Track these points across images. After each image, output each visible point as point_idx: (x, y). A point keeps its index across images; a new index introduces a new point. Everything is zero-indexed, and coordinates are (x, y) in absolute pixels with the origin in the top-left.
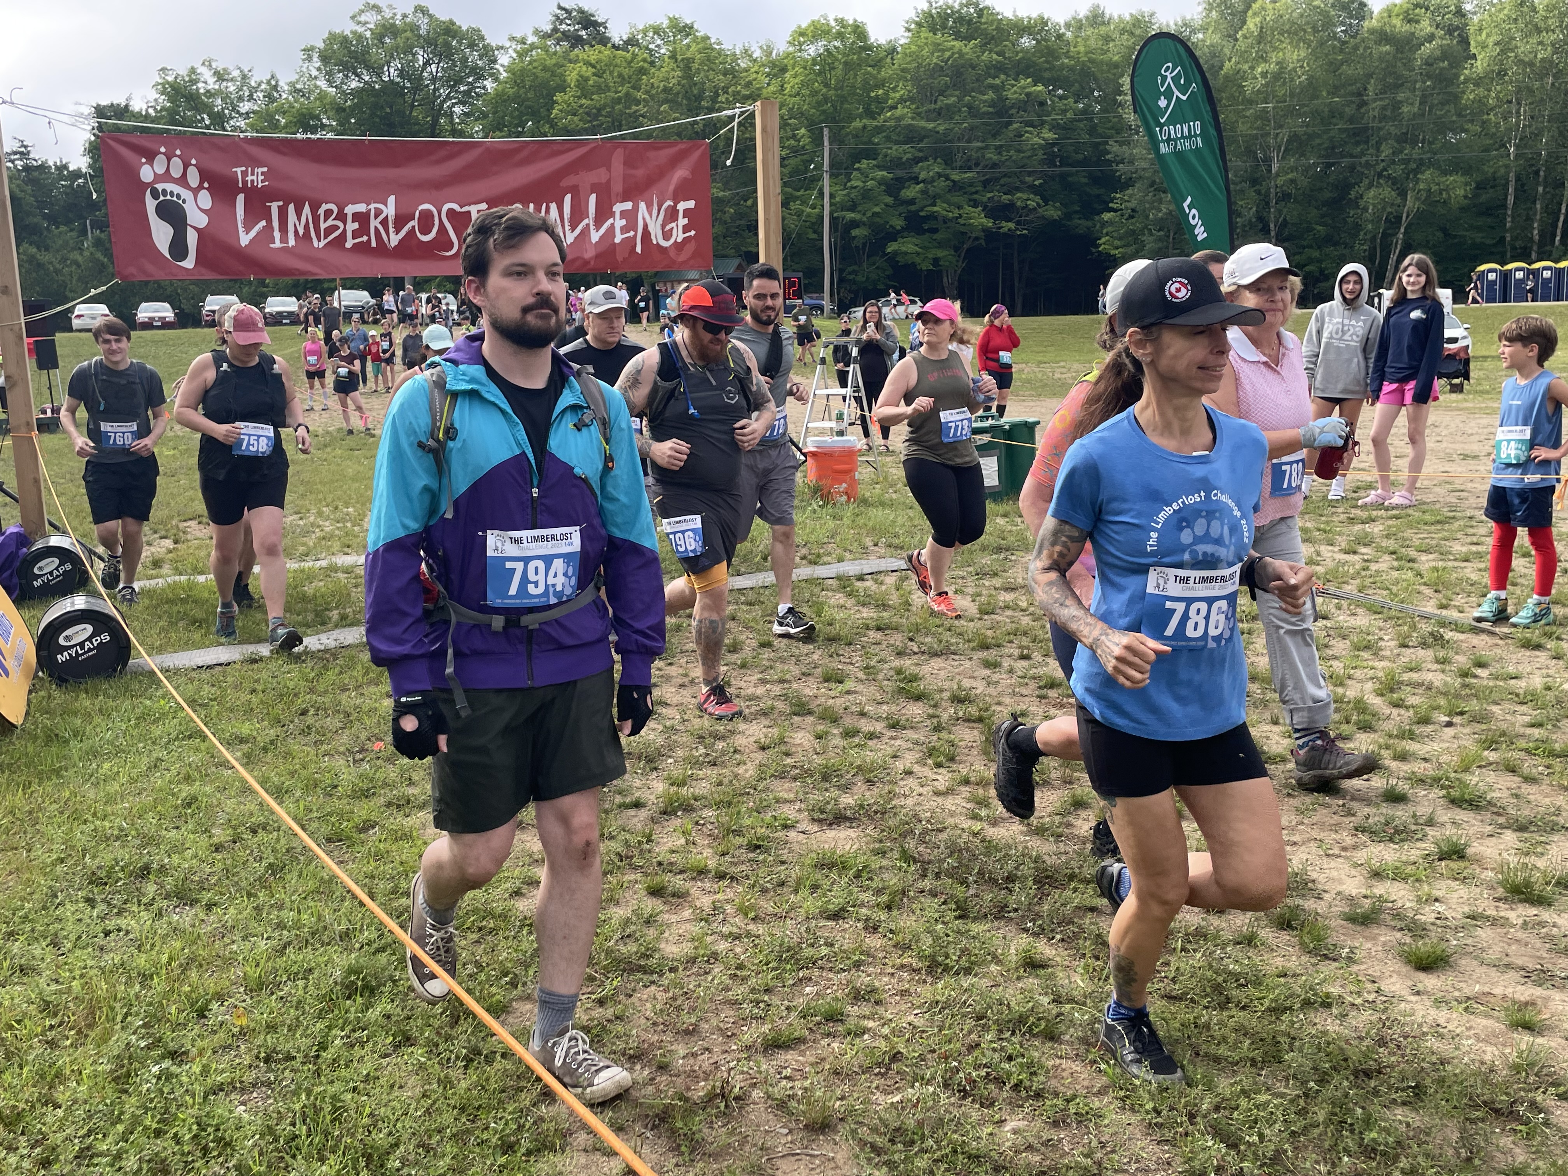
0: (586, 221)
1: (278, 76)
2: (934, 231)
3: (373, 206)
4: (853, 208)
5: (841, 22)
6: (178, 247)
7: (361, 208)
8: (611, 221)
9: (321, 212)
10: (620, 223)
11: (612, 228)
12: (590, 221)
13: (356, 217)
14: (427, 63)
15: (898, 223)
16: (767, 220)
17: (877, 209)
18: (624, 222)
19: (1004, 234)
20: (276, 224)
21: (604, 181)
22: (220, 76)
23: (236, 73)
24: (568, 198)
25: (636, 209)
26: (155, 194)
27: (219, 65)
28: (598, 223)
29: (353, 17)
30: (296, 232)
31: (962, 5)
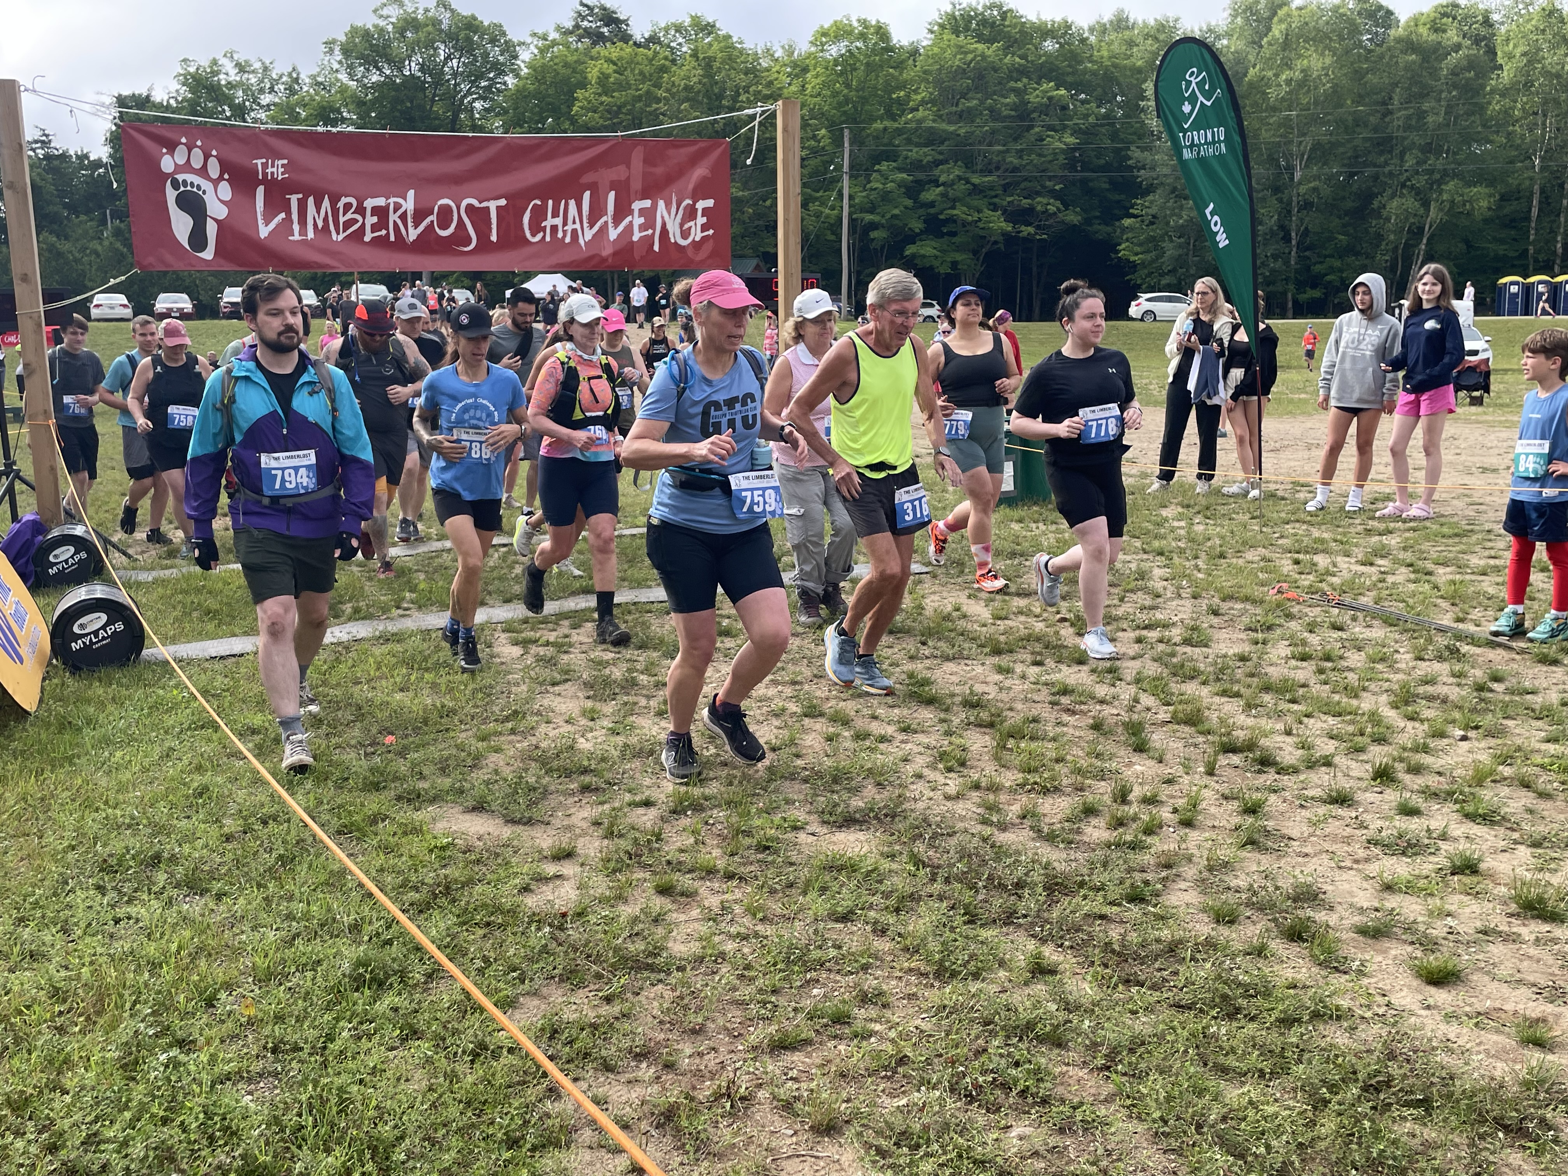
0: (604, 219)
1: (300, 69)
2: (953, 234)
3: (392, 200)
4: (872, 211)
5: (864, 23)
6: (198, 239)
7: (381, 202)
8: (629, 218)
9: (340, 205)
10: (638, 221)
11: (630, 227)
12: (608, 218)
13: (376, 211)
14: (448, 58)
15: (917, 225)
16: (786, 220)
17: (896, 212)
18: (642, 220)
19: (1024, 238)
20: (295, 216)
21: (623, 178)
22: (242, 68)
23: (257, 65)
24: (587, 195)
25: (654, 206)
26: (175, 185)
27: (240, 57)
28: (617, 221)
29: (375, 11)
30: (315, 225)
31: (985, 7)
